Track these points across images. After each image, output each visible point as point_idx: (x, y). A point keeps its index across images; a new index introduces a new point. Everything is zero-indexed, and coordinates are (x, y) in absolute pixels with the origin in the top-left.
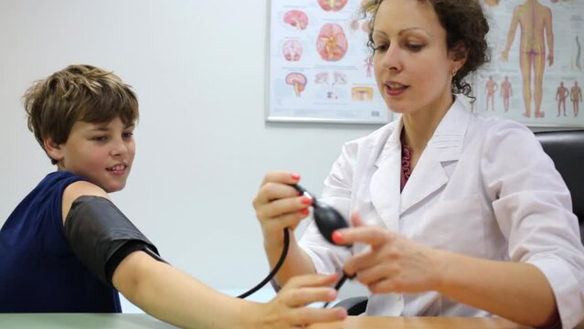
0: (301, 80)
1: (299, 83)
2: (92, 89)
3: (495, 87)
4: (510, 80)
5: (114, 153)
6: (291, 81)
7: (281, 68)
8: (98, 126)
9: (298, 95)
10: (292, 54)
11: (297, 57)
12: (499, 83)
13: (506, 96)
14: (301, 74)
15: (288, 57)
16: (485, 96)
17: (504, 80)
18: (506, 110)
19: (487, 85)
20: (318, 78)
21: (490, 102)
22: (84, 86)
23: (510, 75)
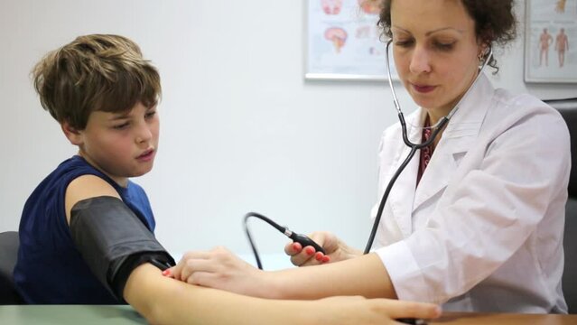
0: (340, 35)
1: (339, 39)
2: (106, 75)
3: (549, 41)
4: (565, 33)
5: (139, 139)
6: (330, 36)
7: (319, 22)
8: (118, 115)
9: (339, 51)
10: (332, 7)
11: (337, 10)
12: (554, 35)
13: (562, 51)
14: (341, 29)
15: (327, 11)
16: (538, 51)
17: (558, 33)
18: (561, 65)
19: (541, 39)
20: (359, 33)
21: (544, 55)
22: (98, 73)
23: (566, 27)
